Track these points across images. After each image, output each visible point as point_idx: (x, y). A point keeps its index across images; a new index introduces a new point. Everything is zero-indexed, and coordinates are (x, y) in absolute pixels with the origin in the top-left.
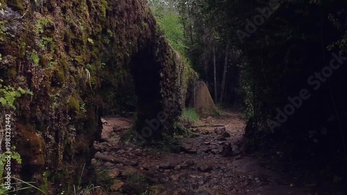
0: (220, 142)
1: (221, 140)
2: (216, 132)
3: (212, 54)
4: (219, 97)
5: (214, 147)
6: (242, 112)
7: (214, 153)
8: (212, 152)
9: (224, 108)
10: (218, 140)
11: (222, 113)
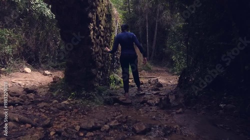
0: (155, 92)
1: (155, 90)
2: (150, 83)
3: (145, 21)
4: (150, 55)
5: (149, 97)
6: (169, 67)
7: (150, 105)
8: (148, 104)
9: (155, 64)
10: (152, 90)
11: (153, 68)
